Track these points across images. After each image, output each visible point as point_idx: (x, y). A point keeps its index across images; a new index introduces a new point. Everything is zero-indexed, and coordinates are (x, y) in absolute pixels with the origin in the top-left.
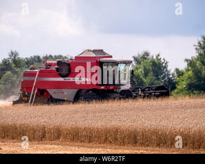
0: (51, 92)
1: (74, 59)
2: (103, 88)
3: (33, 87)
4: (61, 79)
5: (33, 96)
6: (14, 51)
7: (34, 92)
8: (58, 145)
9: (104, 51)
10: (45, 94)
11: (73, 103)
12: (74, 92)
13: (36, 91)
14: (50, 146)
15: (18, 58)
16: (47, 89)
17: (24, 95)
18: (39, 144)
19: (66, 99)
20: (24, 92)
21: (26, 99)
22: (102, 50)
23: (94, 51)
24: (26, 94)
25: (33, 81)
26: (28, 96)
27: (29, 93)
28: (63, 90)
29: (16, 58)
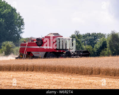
0: (33, 53)
1: (44, 37)
2: (57, 51)
3: (25, 51)
4: (38, 47)
5: (25, 55)
6: (77, 31)
7: (25, 53)
8: (99, 77)
9: (59, 34)
10: (31, 54)
11: (44, 58)
12: (44, 53)
13: (26, 53)
14: (95, 78)
15: (79, 34)
17: (21, 55)
18: (89, 76)
19: (40, 57)
20: (21, 53)
21: (22, 56)
22: (58, 34)
23: (54, 34)
24: (22, 54)
25: (25, 48)
26: (23, 55)
27: (23, 54)
28: (39, 52)
29: (78, 34)
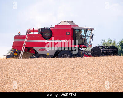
1: (54, 27)
3: (23, 46)
16: (34, 48)
21: (16, 54)
22: (72, 21)
24: (16, 51)
